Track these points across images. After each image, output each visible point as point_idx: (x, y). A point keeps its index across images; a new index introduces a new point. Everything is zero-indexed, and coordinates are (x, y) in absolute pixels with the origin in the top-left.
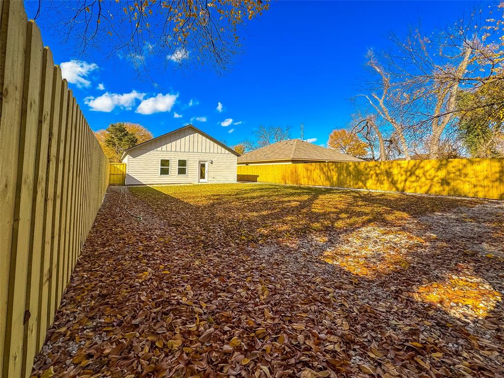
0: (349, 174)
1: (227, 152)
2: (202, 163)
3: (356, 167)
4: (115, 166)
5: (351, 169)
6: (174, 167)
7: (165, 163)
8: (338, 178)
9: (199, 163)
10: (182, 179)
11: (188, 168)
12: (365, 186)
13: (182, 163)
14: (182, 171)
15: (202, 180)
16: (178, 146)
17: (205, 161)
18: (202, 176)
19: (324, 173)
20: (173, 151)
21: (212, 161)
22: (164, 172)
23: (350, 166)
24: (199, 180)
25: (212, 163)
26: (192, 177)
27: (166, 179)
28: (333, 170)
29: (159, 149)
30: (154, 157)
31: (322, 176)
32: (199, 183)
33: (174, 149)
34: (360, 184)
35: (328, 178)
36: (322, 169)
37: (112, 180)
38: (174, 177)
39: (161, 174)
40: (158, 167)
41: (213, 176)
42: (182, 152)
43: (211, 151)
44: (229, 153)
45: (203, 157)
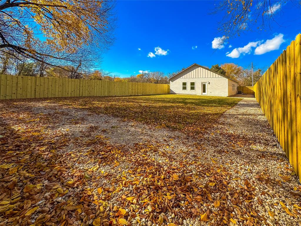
1: (220, 76)
6: (188, 86)
7: (184, 84)
9: (202, 83)
10: (193, 92)
11: (196, 86)
13: (193, 84)
14: (193, 88)
15: (204, 94)
16: (190, 75)
17: (205, 83)
18: (204, 91)
22: (184, 88)
24: (202, 93)
25: (209, 83)
26: (198, 92)
27: (185, 92)
29: (182, 77)
30: (180, 81)
32: (202, 95)
33: (188, 77)
38: (189, 91)
39: (183, 89)
40: (181, 86)
41: (211, 92)
42: (192, 78)
43: (209, 76)
44: (222, 77)
45: (204, 81)
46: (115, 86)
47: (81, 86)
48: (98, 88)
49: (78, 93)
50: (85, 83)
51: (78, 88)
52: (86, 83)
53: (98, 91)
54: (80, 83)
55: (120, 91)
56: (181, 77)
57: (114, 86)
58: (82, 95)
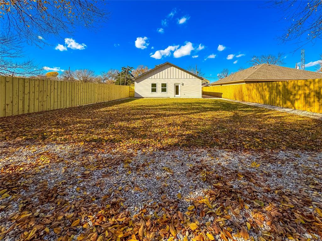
0: (279, 93)
1: (194, 77)
2: (176, 85)
3: (284, 86)
4: (132, 87)
5: (281, 88)
6: (159, 88)
7: (154, 85)
8: (270, 97)
9: (175, 84)
10: (164, 95)
11: (168, 88)
12: (293, 106)
13: (164, 85)
14: (164, 90)
15: (177, 96)
16: (161, 75)
17: (179, 84)
18: (177, 93)
19: (259, 93)
20: (158, 78)
21: (183, 84)
22: (154, 90)
23: (279, 86)
24: (175, 95)
25: (183, 85)
26: (170, 93)
27: (154, 95)
28: (266, 89)
30: (148, 82)
31: (258, 95)
32: (175, 98)
33: (158, 77)
34: (289, 104)
35: (263, 97)
36: (258, 89)
37: (130, 95)
38: (159, 94)
39: (152, 92)
40: (150, 88)
41: (184, 93)
42: (164, 79)
43: (183, 77)
44: (196, 78)
45: (177, 81)
46: (80, 90)
47: (27, 91)
48: (56, 94)
49: (21, 106)
50: (33, 85)
51: (21, 97)
52: (36, 86)
53: (56, 100)
54: (24, 87)
55: (85, 98)
56: (150, 78)
57: (78, 90)
58: (29, 110)
